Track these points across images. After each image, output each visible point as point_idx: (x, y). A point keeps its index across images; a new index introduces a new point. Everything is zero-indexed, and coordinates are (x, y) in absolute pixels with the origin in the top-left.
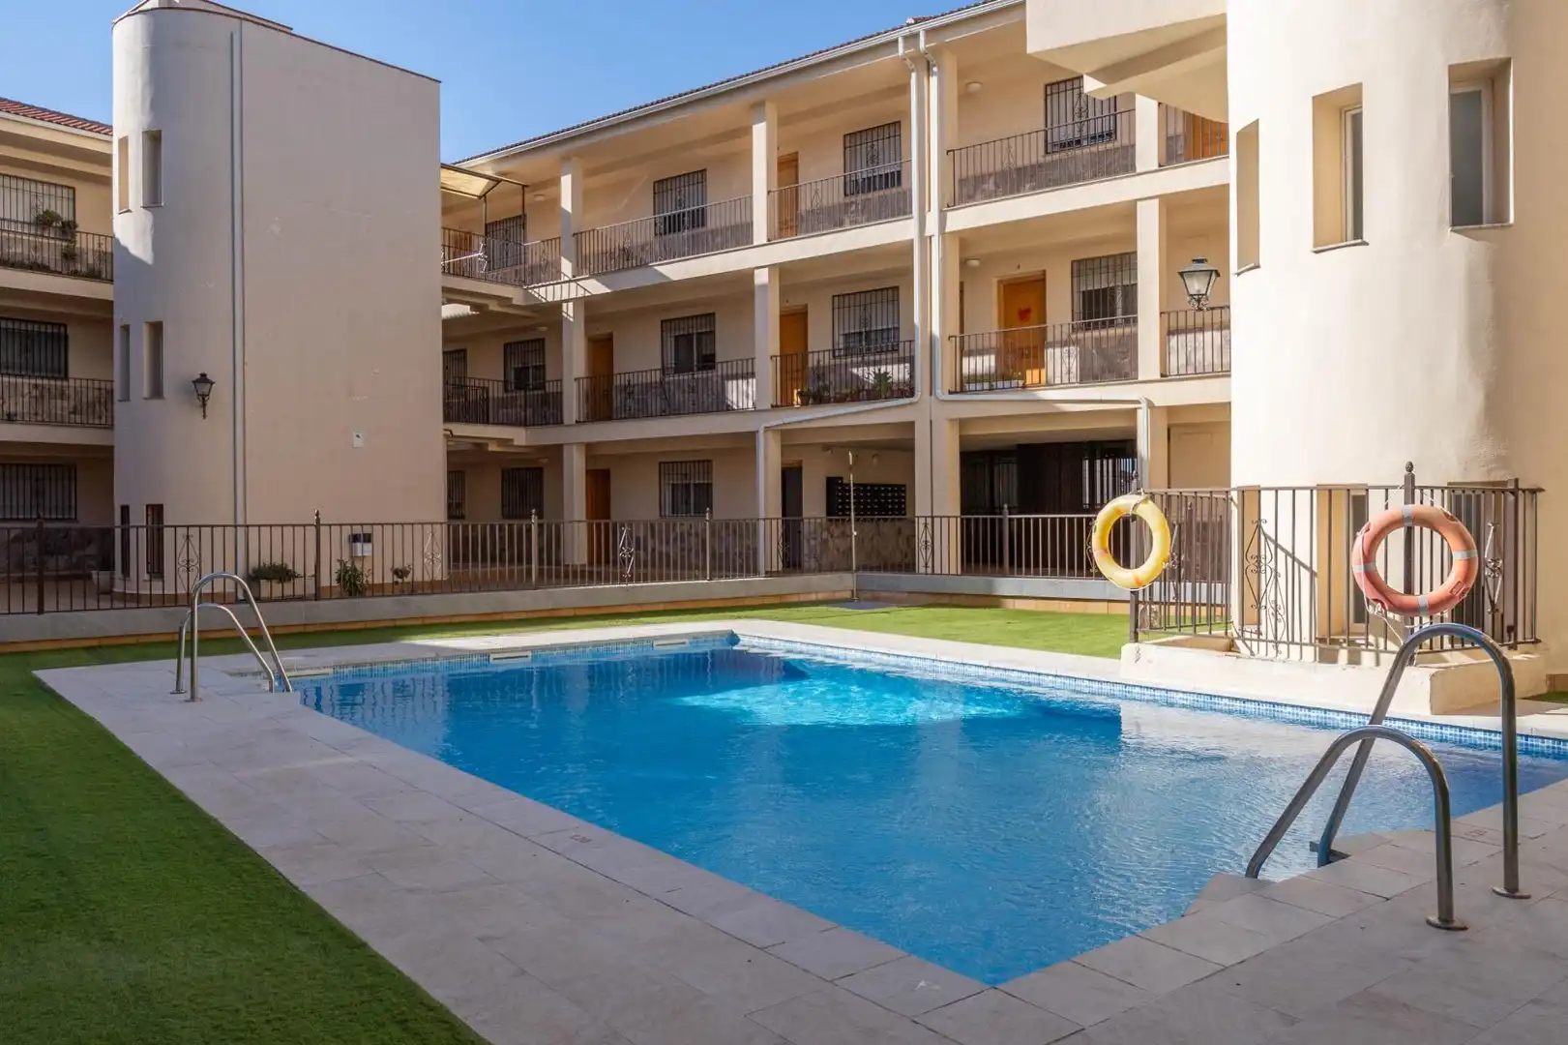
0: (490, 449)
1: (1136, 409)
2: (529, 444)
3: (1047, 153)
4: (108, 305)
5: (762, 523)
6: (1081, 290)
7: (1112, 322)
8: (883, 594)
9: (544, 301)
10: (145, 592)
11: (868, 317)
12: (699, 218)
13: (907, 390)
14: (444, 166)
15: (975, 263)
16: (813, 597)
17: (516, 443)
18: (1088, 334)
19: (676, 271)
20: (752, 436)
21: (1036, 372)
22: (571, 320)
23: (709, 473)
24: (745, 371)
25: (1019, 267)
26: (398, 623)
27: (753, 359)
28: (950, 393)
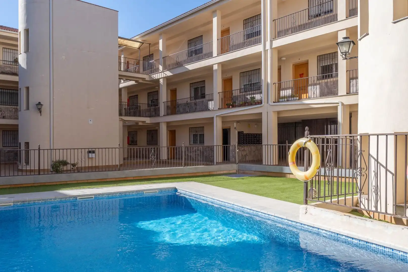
0: (139, 124)
1: (338, 106)
2: (151, 122)
3: (309, 19)
4: (17, 83)
5: (215, 147)
6: (321, 66)
7: (332, 75)
8: (247, 172)
9: (155, 79)
10: (24, 168)
11: (251, 79)
12: (201, 50)
13: (260, 102)
14: (119, 38)
15: (284, 58)
16: (222, 172)
17: (147, 122)
18: (323, 81)
19: (191, 67)
20: (213, 118)
21: (305, 95)
22: (162, 84)
23: (203, 131)
24: (211, 99)
25: (299, 59)
26: (68, 183)
27: (213, 94)
28: (274, 102)
